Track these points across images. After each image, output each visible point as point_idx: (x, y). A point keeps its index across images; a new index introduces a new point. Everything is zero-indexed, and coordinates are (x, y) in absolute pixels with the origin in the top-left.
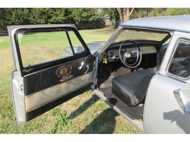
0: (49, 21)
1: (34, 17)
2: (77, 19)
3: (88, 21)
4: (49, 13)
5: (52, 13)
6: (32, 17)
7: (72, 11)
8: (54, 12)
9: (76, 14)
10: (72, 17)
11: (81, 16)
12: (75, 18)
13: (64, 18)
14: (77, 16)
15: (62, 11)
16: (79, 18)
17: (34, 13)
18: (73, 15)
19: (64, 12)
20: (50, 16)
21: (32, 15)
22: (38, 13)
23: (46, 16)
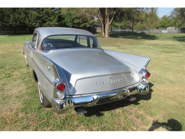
1: (30, 21)
2: (69, 24)
3: (79, 27)
4: (43, 18)
5: (47, 18)
6: (28, 20)
7: (65, 18)
8: (48, 18)
9: (69, 21)
10: (65, 23)
11: (73, 23)
12: (67, 24)
13: (57, 24)
14: (69, 22)
15: (56, 17)
17: (30, 17)
18: (66, 21)
20: (44, 21)
22: (34, 17)
23: (40, 21)
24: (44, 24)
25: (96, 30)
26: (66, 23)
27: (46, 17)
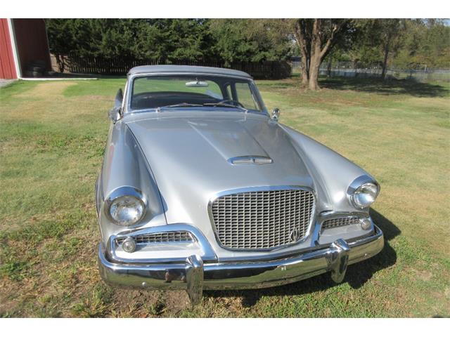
0: (169, 56)
1: (141, 47)
2: (225, 55)
3: (250, 61)
4: (170, 40)
5: (177, 41)
6: (137, 46)
7: (218, 39)
8: (180, 39)
9: (226, 45)
10: (216, 51)
11: (236, 51)
12: (221, 53)
13: (199, 53)
14: (226, 50)
15: (197, 37)
16: (230, 53)
17: (141, 38)
18: (219, 47)
19: (201, 40)
20: (171, 47)
21: (138, 43)
22: (151, 39)
23: (162, 47)
24: (170, 55)
25: (290, 69)
26: (221, 51)
27: (176, 38)
